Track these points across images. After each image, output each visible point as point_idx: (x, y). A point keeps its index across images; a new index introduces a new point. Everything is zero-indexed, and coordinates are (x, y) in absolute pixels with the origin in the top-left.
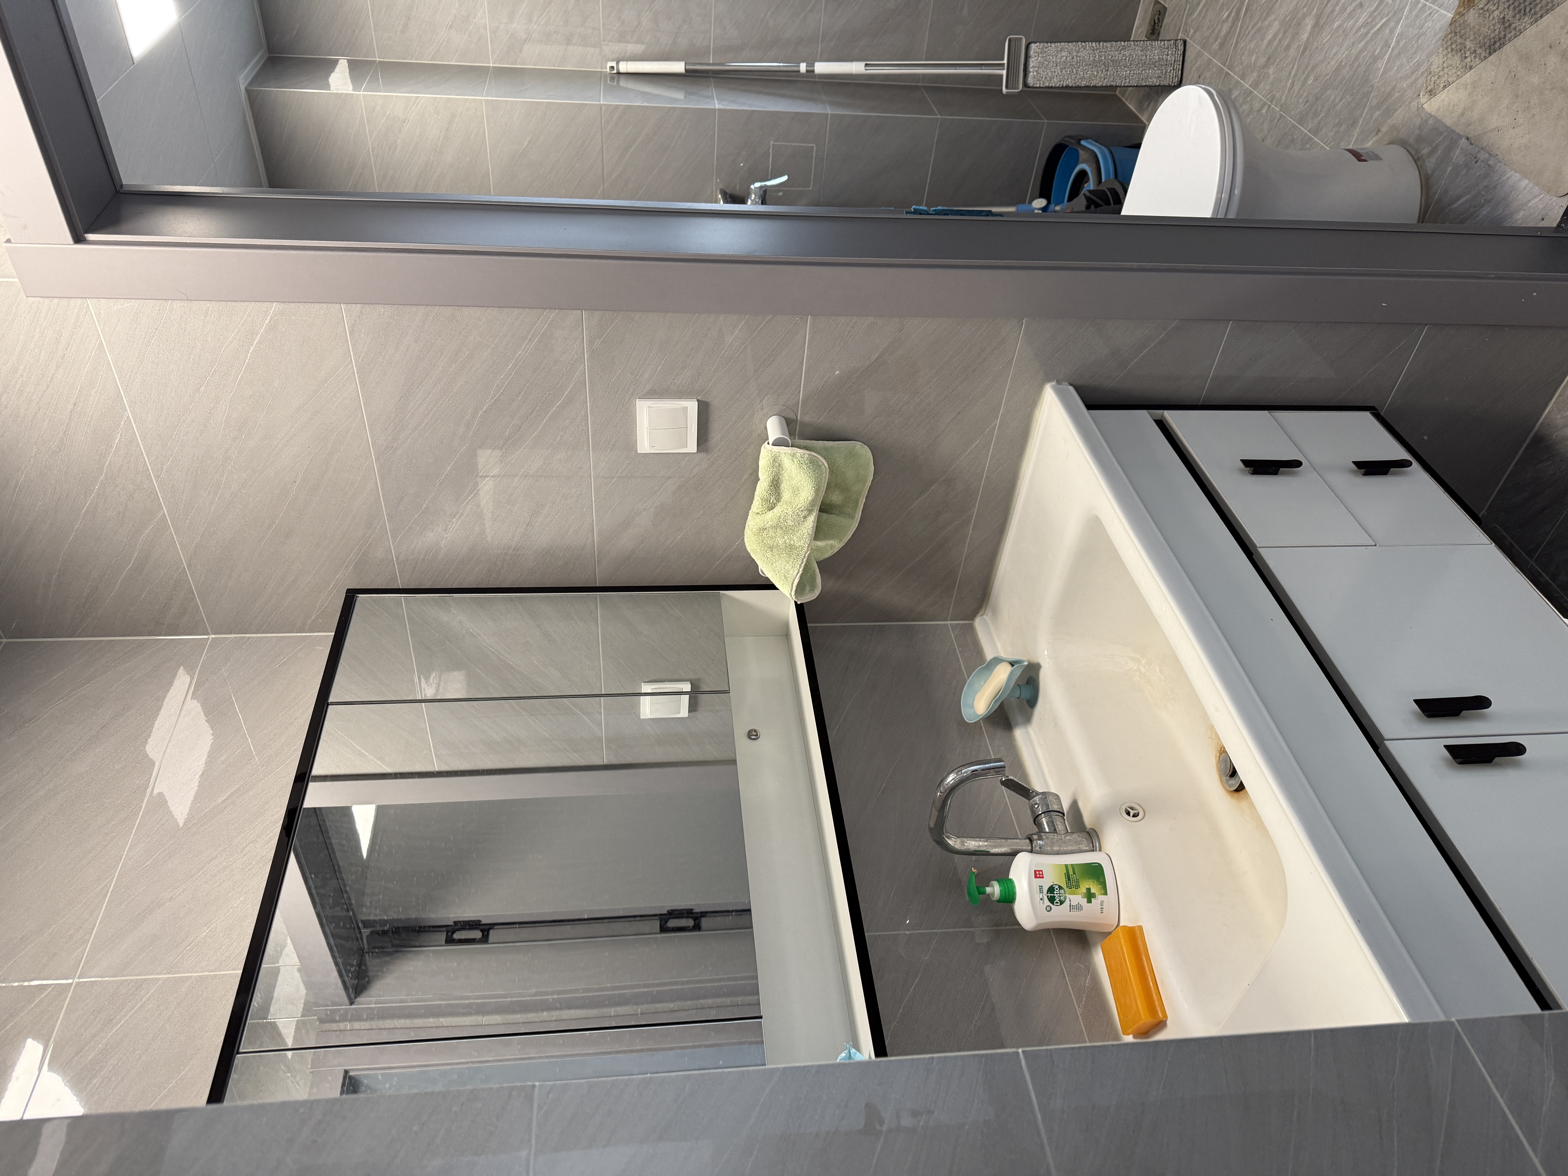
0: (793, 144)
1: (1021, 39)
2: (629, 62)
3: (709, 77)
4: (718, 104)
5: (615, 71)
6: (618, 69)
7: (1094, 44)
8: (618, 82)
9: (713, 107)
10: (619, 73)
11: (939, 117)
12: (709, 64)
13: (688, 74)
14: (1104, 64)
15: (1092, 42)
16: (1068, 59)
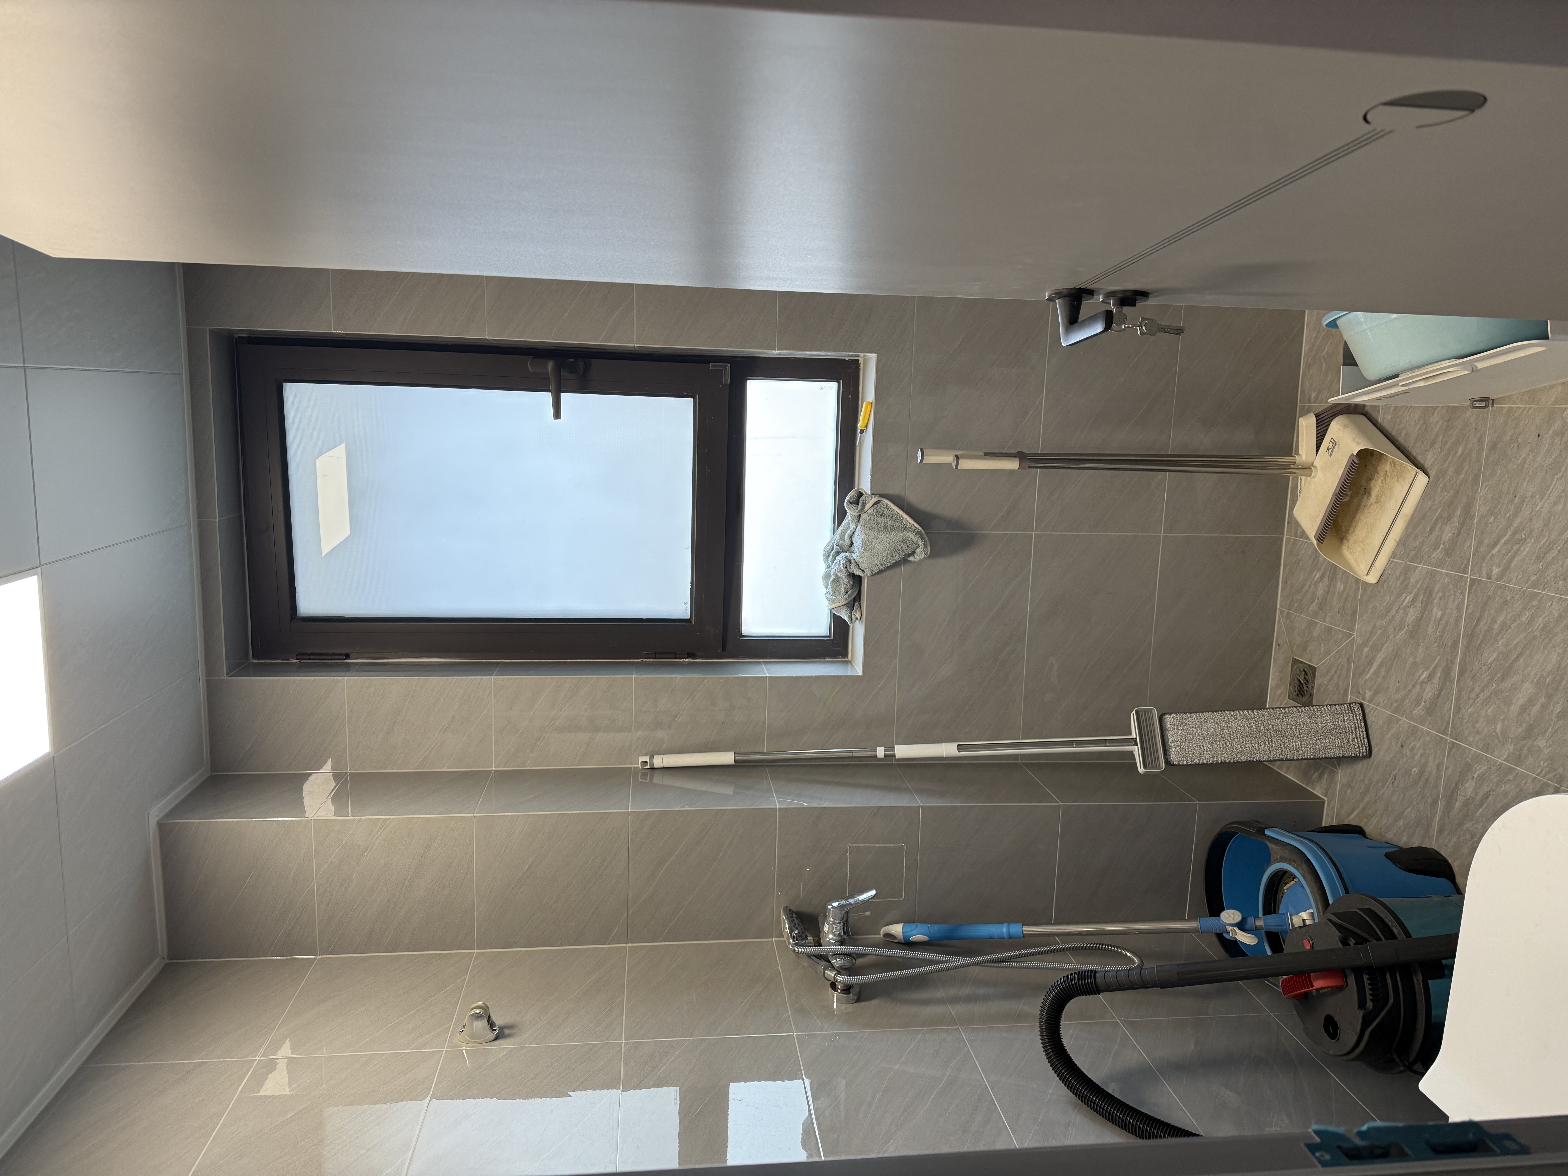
0: (877, 845)
1: (1151, 710)
2: (665, 756)
3: (763, 766)
4: (779, 802)
5: (648, 767)
6: (652, 763)
7: (1246, 713)
8: (652, 779)
9: (773, 807)
10: (653, 769)
11: (1061, 804)
12: (763, 753)
13: (737, 764)
14: (1265, 734)
15: (1243, 710)
16: (1217, 731)
